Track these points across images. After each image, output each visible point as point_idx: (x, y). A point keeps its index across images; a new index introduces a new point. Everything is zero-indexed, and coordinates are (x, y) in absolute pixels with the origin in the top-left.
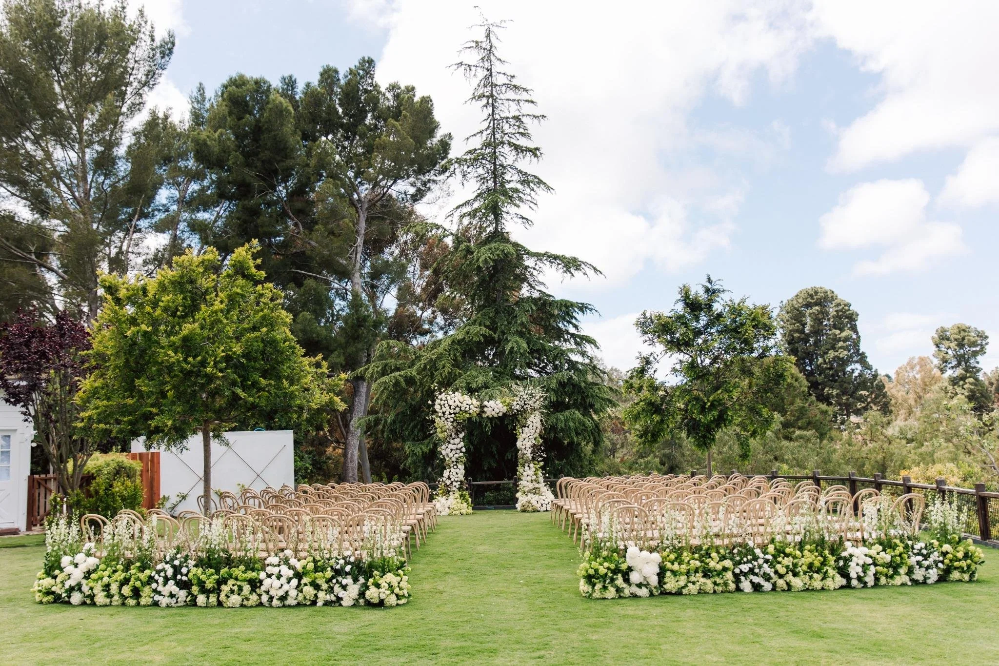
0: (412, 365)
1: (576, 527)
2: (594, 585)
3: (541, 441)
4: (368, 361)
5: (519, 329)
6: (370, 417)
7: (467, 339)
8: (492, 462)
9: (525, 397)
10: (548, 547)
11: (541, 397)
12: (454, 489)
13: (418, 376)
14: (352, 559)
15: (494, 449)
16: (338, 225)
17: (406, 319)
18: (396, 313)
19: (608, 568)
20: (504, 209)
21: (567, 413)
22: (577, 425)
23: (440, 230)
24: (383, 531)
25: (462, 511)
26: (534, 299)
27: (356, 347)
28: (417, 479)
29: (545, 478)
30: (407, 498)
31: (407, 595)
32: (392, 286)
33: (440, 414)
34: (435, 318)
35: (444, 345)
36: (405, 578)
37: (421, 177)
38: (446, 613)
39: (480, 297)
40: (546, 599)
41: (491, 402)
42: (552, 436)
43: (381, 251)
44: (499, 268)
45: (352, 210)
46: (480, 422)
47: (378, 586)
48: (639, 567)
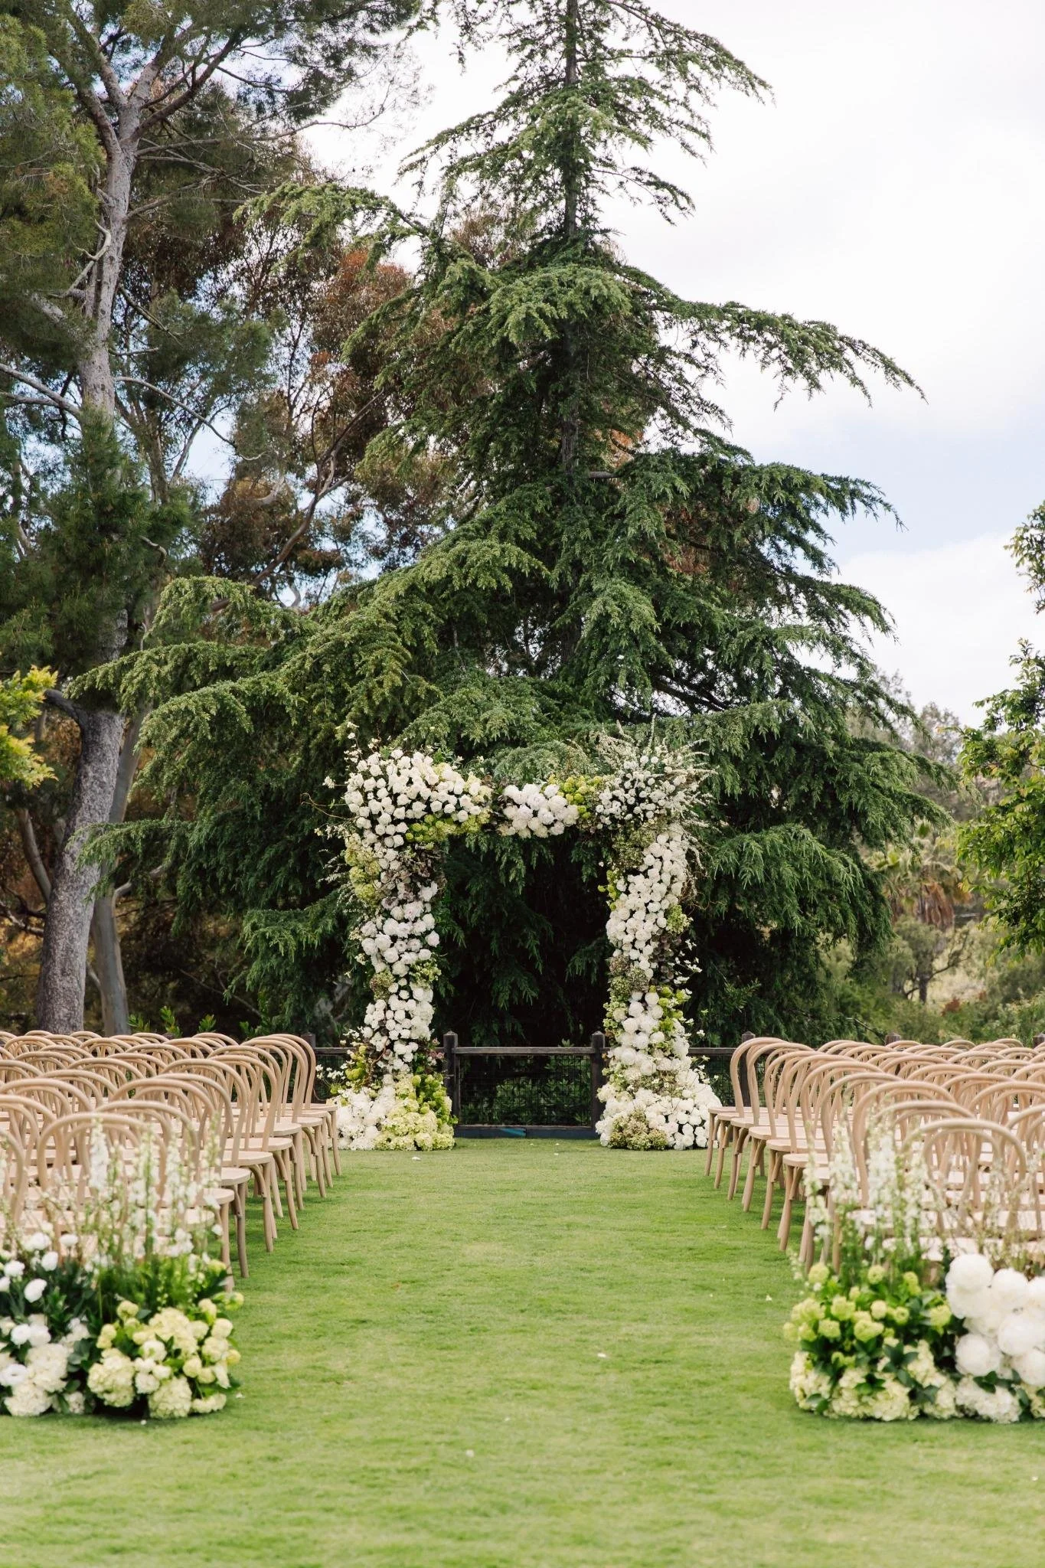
0: (275, 660)
1: (789, 1195)
2: (837, 1374)
3: (686, 921)
4: (131, 645)
5: (632, 556)
6: (132, 826)
7: (457, 584)
8: (524, 986)
9: (640, 775)
10: (695, 1253)
11: (690, 779)
12: (398, 1064)
13: (294, 698)
14: (50, 1262)
15: (532, 943)
16: (38, 183)
17: (263, 516)
18: (228, 496)
19: (887, 1321)
20: (598, 152)
21: (774, 836)
22: (807, 873)
23: (382, 215)
24: (155, 1172)
25: (420, 1137)
26: (685, 459)
27: (92, 599)
28: (279, 1030)
29: (694, 1041)
30: (242, 1080)
31: (225, 1383)
32: (219, 402)
33: (362, 822)
34: (357, 517)
35: (384, 599)
36: (223, 1326)
37: (324, 30)
38: (350, 1444)
39: (506, 445)
40: (681, 1413)
41: (527, 787)
42: (723, 905)
43: (187, 286)
44: (573, 349)
45: (86, 132)
46: (491, 853)
47: (131, 1350)
48: (990, 1321)
